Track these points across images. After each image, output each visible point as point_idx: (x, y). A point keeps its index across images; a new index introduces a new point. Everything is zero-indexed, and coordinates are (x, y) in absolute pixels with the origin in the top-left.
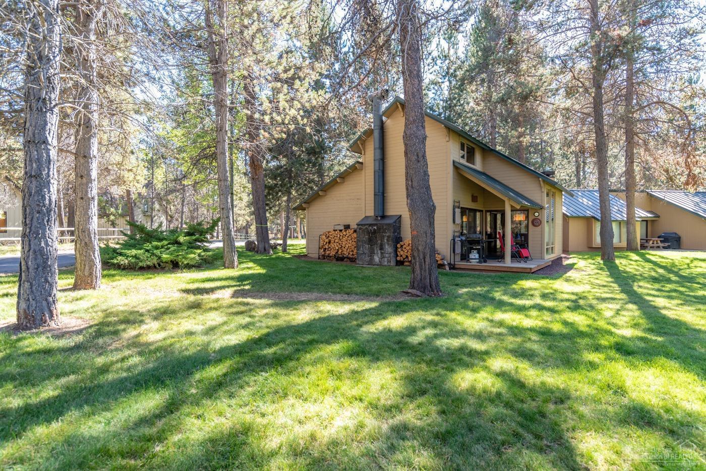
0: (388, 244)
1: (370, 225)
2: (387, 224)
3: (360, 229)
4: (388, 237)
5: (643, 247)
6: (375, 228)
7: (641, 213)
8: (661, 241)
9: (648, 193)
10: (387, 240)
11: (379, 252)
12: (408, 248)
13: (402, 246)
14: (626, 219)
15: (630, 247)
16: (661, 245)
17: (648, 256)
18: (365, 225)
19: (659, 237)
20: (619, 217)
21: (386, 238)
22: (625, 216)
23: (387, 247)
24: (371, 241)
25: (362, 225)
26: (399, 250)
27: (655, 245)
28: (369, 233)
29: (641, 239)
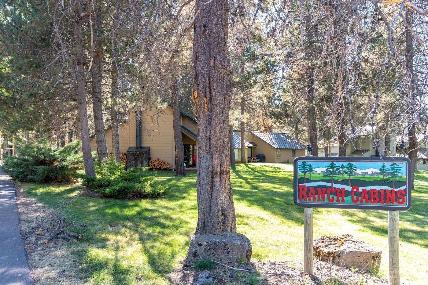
0: (145, 161)
1: (135, 151)
2: (145, 151)
3: (129, 153)
4: (145, 157)
5: (249, 161)
6: (138, 153)
7: (247, 144)
8: (257, 158)
9: (252, 133)
10: (145, 159)
11: (140, 164)
12: (155, 162)
13: (152, 161)
14: (241, 147)
15: (243, 162)
16: (257, 160)
17: (248, 165)
18: (132, 151)
19: (256, 156)
20: (237, 146)
21: (144, 158)
22: (241, 145)
23: (144, 162)
24: (135, 159)
25: (130, 151)
26: (151, 163)
27: (254, 160)
28: (134, 155)
29: (248, 158)
